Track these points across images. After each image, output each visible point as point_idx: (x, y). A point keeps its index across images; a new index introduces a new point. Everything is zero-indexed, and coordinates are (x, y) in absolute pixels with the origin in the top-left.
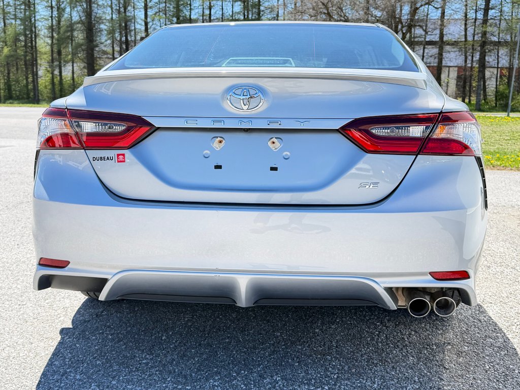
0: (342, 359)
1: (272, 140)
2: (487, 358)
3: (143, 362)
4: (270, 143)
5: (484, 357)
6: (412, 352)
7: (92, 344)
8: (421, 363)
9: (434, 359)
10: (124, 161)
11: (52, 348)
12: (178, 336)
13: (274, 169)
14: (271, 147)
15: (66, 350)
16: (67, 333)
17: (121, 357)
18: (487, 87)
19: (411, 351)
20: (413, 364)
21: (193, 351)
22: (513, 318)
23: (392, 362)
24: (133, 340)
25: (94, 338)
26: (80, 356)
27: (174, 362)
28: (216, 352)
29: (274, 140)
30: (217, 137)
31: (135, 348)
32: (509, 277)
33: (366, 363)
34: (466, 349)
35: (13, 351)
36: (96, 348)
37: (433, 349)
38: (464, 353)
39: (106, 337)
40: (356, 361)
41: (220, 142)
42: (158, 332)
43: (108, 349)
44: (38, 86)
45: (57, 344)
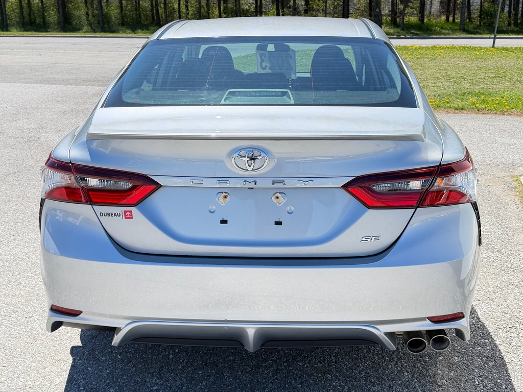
0: (341, 378)
1: (277, 195)
2: (476, 370)
3: (154, 388)
4: (274, 199)
5: (473, 370)
6: (406, 366)
7: (103, 366)
8: (415, 380)
9: (428, 374)
10: (132, 218)
11: (65, 373)
12: (185, 354)
13: (278, 223)
14: (275, 202)
15: (79, 376)
16: (77, 354)
17: (133, 383)
18: (471, 4)
19: (405, 364)
20: (408, 381)
21: (200, 372)
22: (500, 319)
23: (388, 380)
24: (142, 361)
25: (104, 358)
26: (94, 383)
27: (184, 388)
28: (222, 373)
29: (278, 195)
30: (222, 192)
31: (144, 370)
32: (495, 264)
33: (364, 383)
34: (457, 361)
35: (28, 378)
36: (108, 371)
37: (425, 362)
38: (455, 366)
39: (116, 357)
40: (355, 379)
41: (225, 197)
42: (165, 349)
43: (119, 372)
44: (6, 11)
45: (69, 368)
